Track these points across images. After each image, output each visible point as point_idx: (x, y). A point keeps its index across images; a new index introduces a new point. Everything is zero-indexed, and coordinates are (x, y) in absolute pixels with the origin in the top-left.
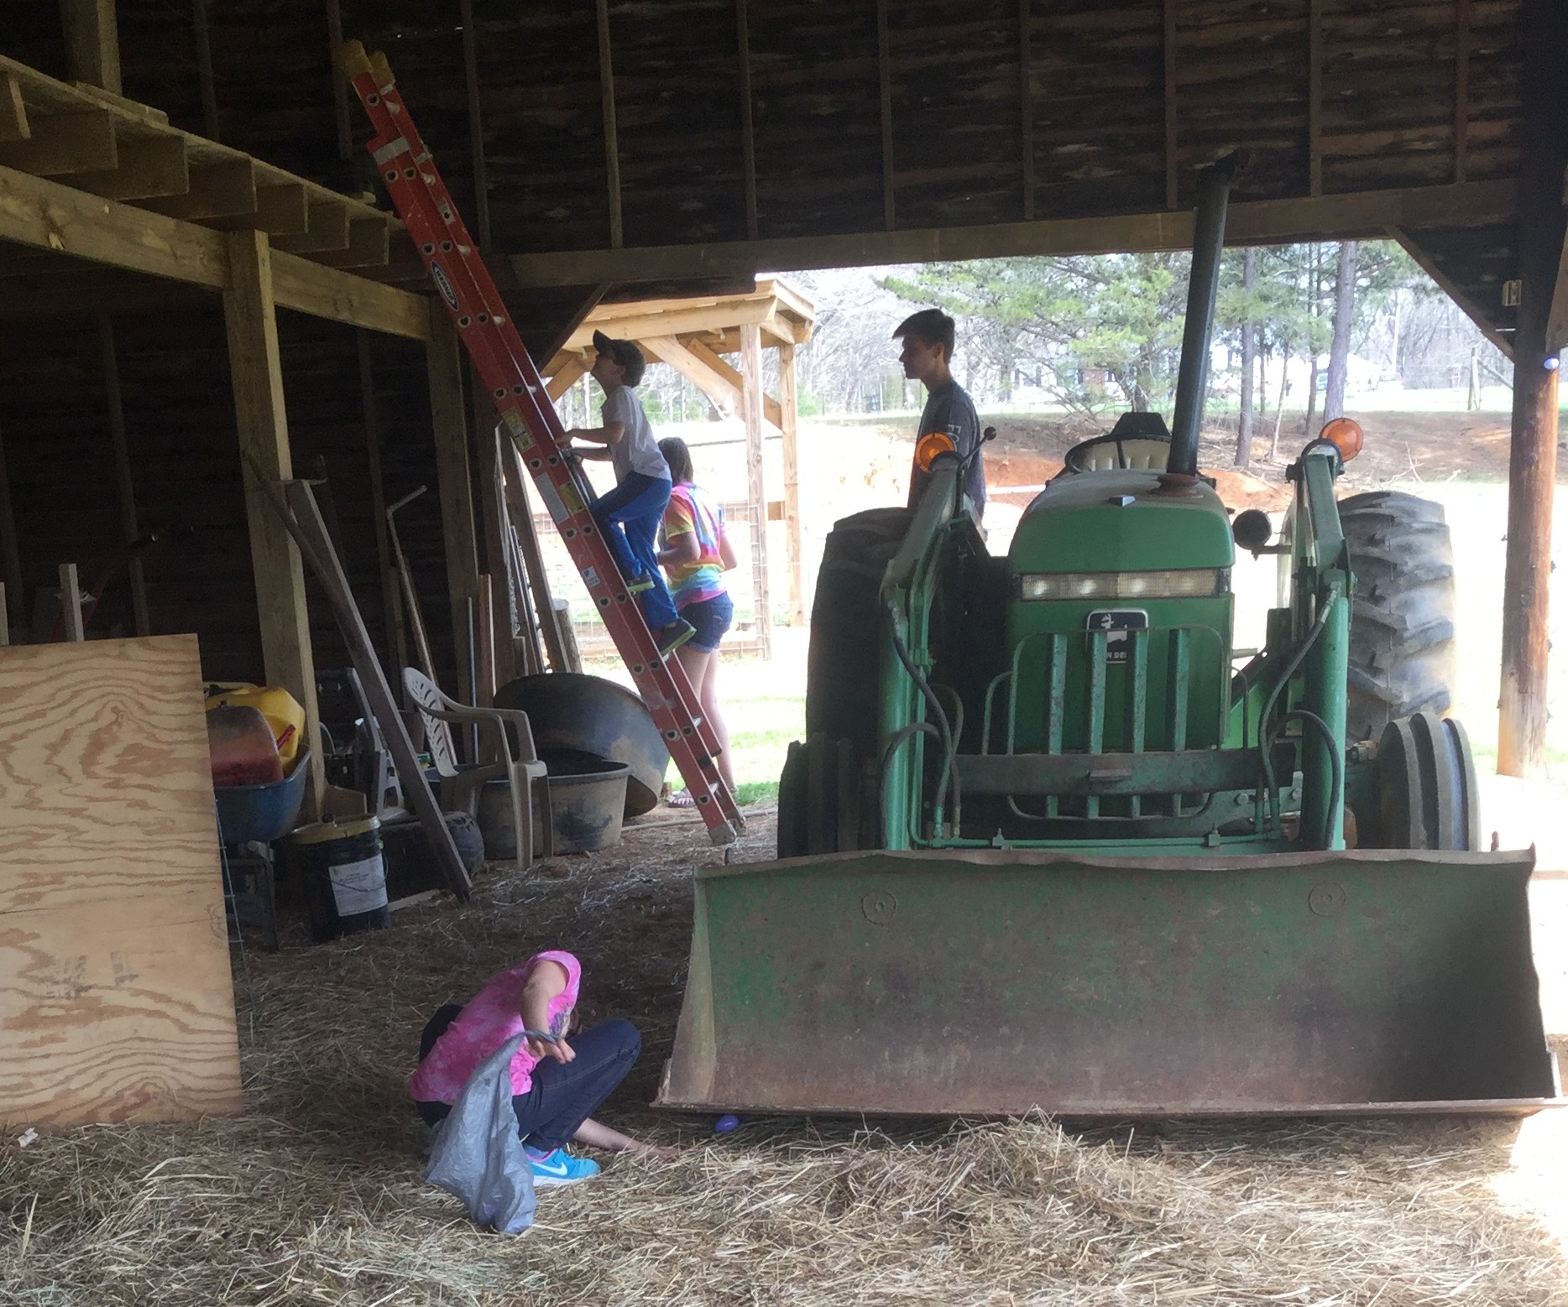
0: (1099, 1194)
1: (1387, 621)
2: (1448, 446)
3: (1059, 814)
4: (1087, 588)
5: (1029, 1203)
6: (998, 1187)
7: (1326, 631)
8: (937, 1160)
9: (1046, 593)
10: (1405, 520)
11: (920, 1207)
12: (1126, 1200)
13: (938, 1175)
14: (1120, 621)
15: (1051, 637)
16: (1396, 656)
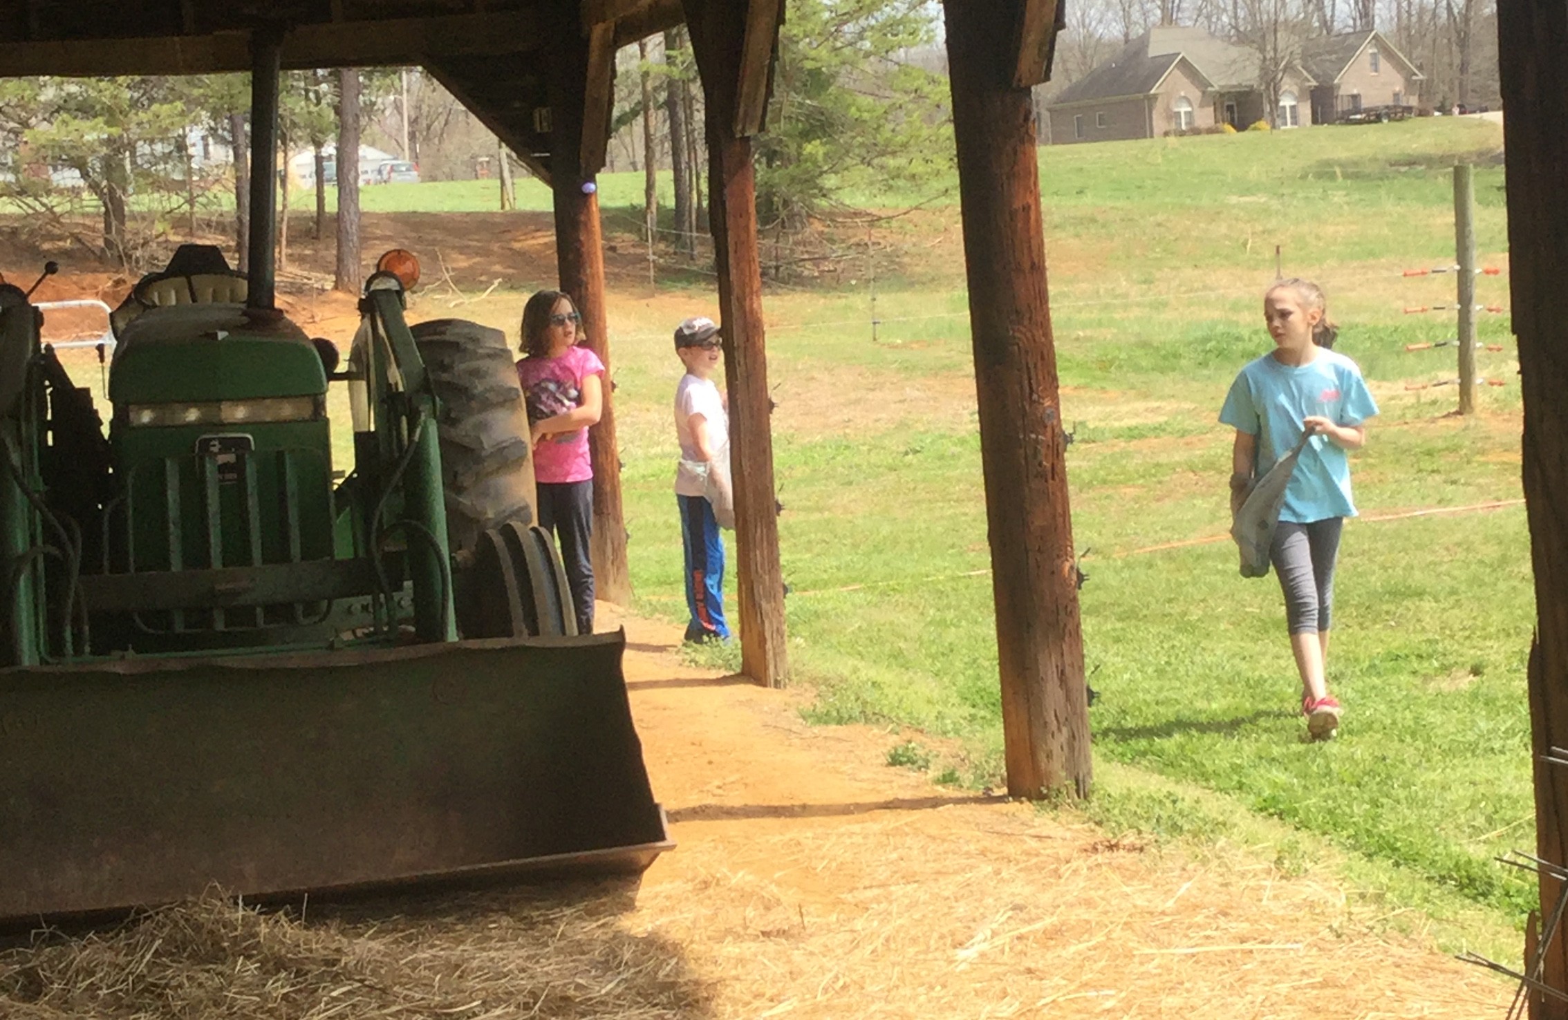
0: (283, 952)
1: (466, 442)
2: (486, 253)
3: (186, 627)
4: (192, 415)
5: (220, 968)
6: (188, 958)
7: (420, 450)
8: (122, 944)
9: (153, 420)
10: (470, 346)
11: (113, 985)
12: (308, 955)
13: (126, 955)
14: (227, 445)
15: (163, 462)
16: (477, 474)
